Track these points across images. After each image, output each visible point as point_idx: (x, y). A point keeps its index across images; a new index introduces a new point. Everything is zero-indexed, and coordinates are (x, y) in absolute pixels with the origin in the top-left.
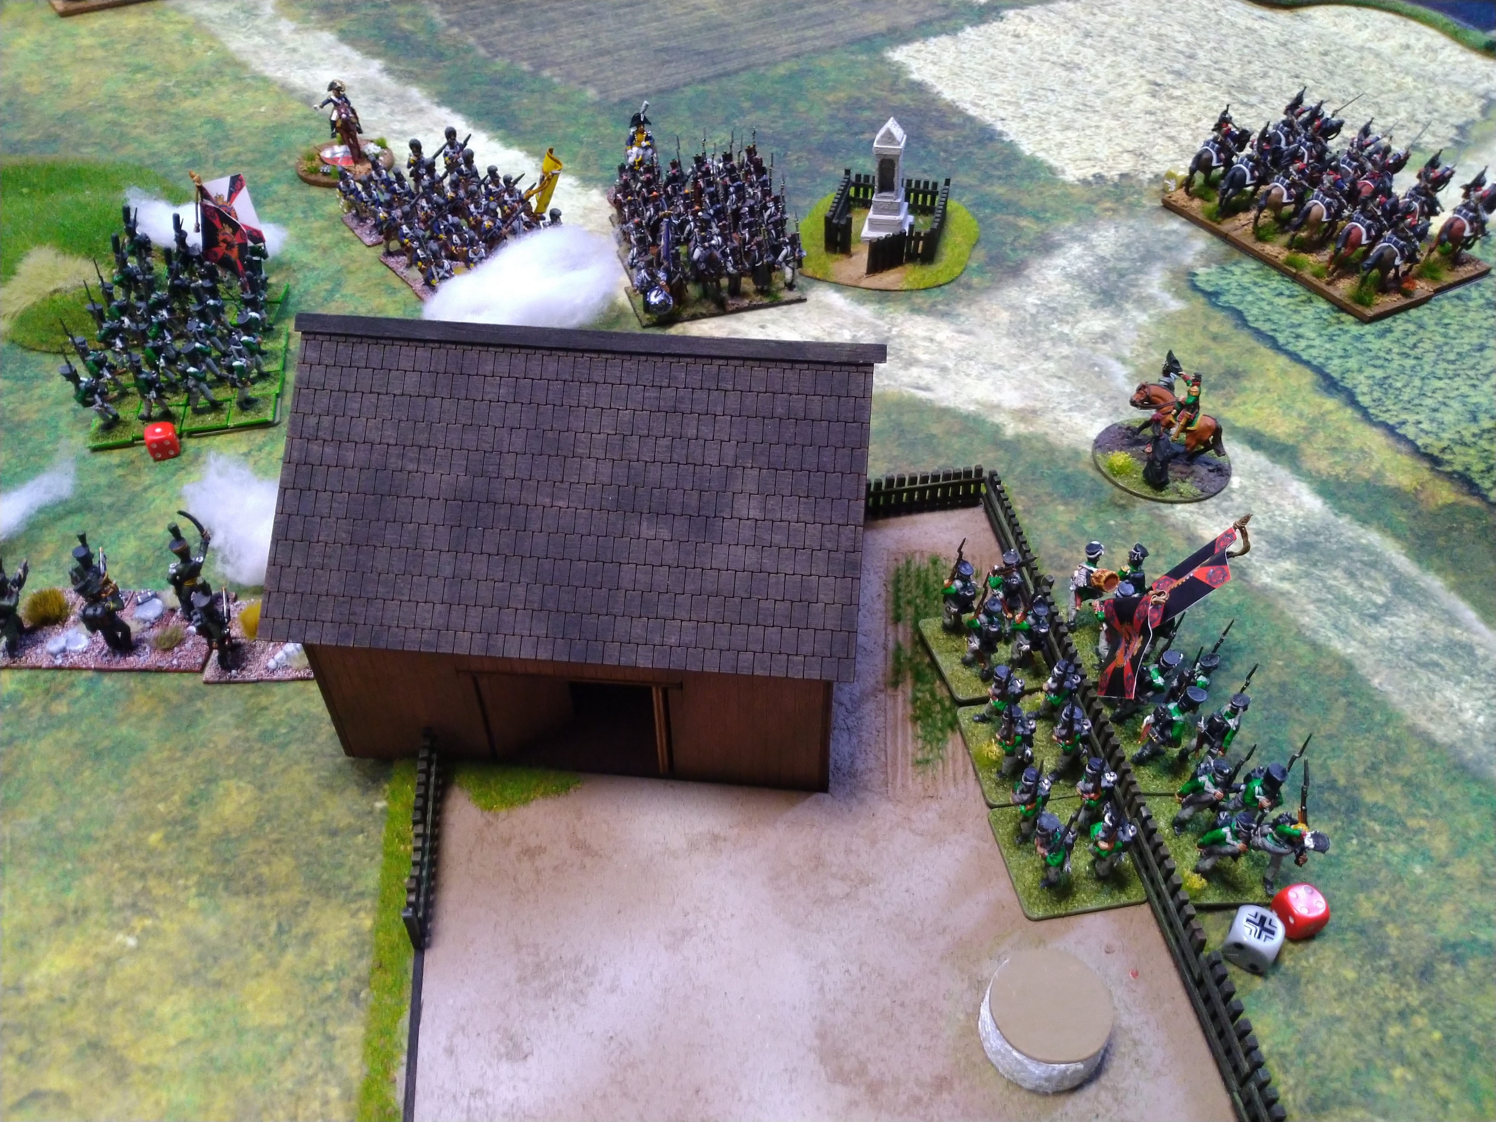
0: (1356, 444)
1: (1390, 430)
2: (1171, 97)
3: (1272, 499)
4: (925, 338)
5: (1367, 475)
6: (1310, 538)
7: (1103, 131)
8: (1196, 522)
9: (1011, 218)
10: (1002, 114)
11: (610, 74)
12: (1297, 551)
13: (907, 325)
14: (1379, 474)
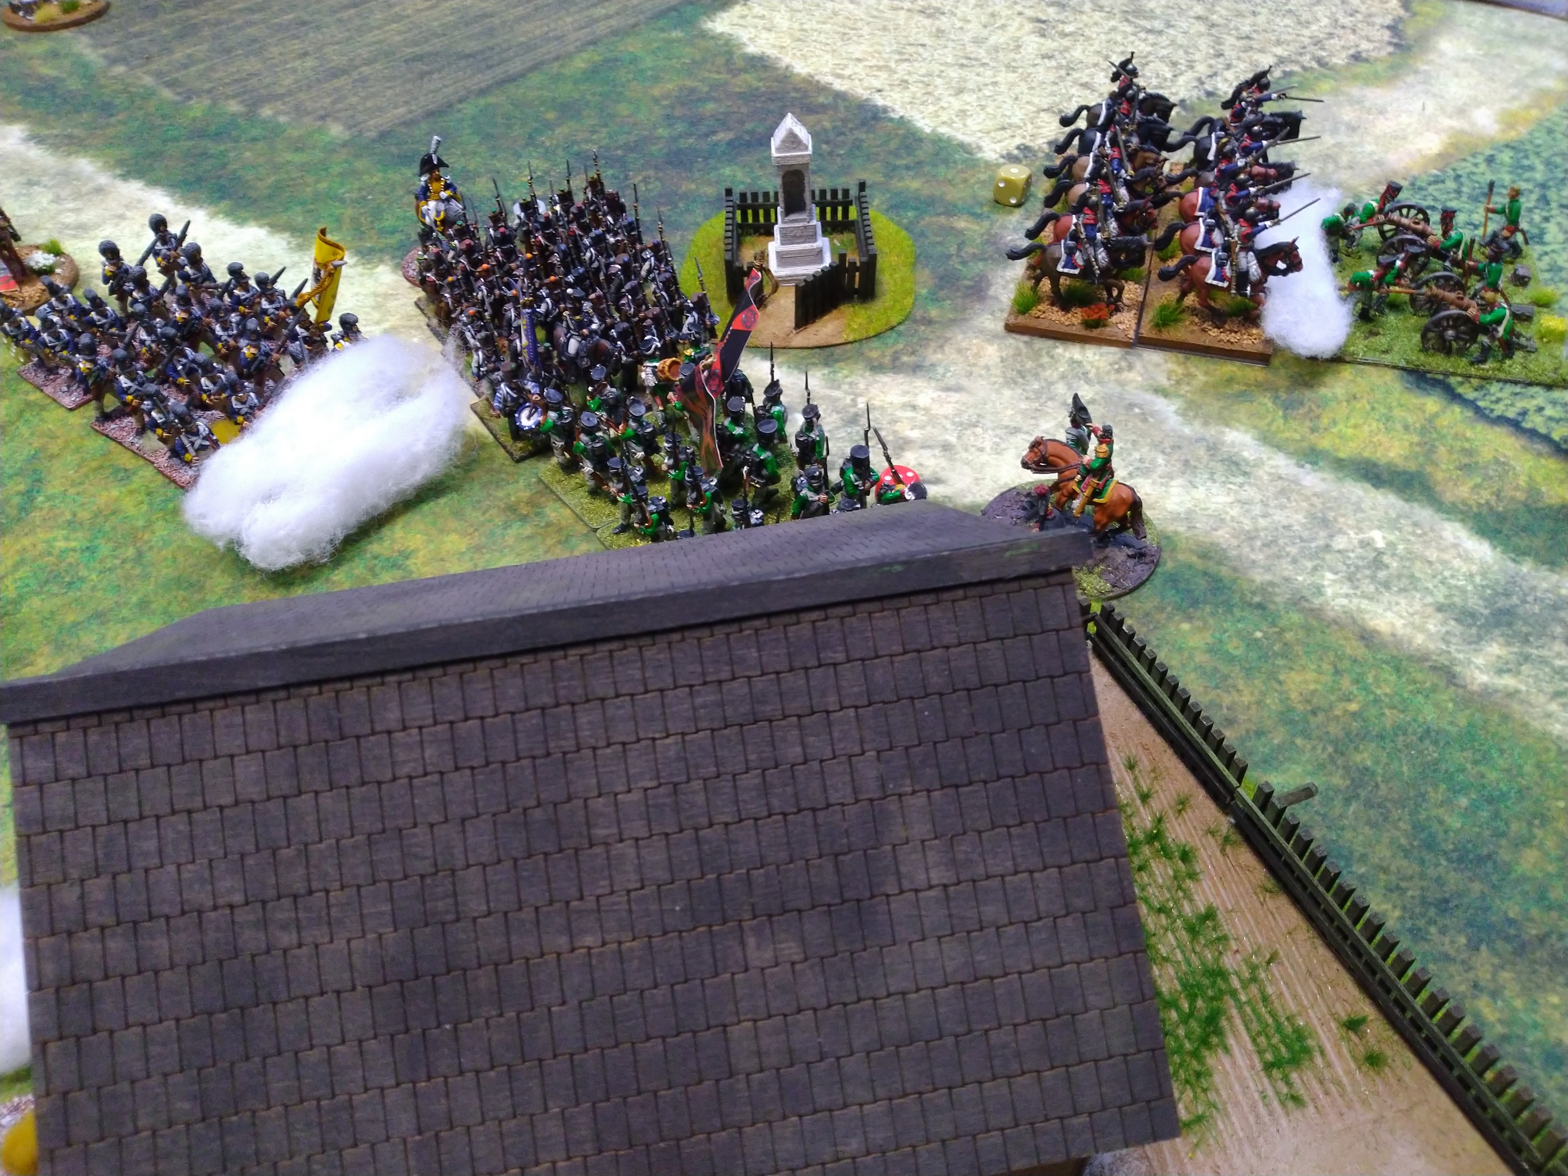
0: (1486, 454)
1: (1515, 425)
2: (1064, 35)
3: (1433, 555)
4: (904, 406)
5: (1520, 496)
6: (1502, 603)
7: (1003, 88)
8: (1360, 610)
9: (943, 219)
10: (877, 84)
11: (354, 100)
12: (1497, 625)
13: (874, 391)
14: (1533, 491)
